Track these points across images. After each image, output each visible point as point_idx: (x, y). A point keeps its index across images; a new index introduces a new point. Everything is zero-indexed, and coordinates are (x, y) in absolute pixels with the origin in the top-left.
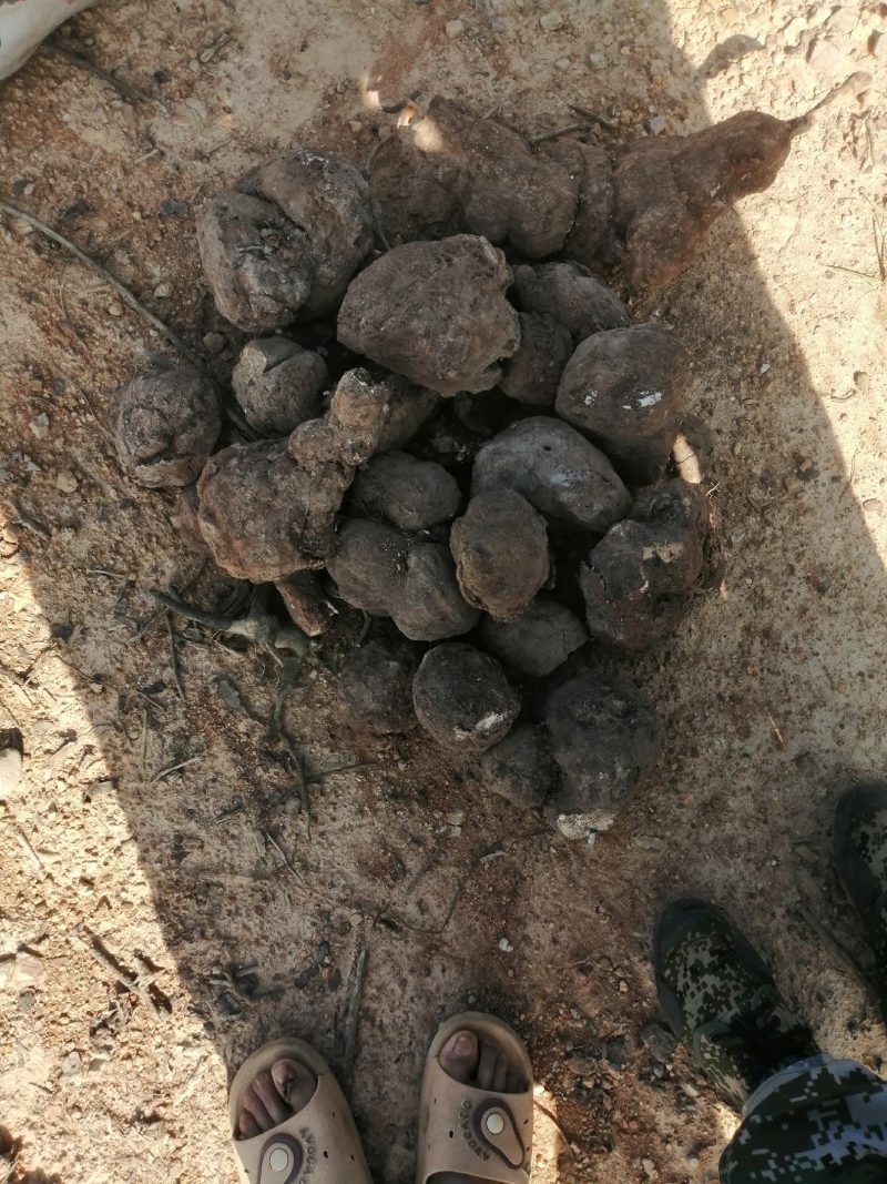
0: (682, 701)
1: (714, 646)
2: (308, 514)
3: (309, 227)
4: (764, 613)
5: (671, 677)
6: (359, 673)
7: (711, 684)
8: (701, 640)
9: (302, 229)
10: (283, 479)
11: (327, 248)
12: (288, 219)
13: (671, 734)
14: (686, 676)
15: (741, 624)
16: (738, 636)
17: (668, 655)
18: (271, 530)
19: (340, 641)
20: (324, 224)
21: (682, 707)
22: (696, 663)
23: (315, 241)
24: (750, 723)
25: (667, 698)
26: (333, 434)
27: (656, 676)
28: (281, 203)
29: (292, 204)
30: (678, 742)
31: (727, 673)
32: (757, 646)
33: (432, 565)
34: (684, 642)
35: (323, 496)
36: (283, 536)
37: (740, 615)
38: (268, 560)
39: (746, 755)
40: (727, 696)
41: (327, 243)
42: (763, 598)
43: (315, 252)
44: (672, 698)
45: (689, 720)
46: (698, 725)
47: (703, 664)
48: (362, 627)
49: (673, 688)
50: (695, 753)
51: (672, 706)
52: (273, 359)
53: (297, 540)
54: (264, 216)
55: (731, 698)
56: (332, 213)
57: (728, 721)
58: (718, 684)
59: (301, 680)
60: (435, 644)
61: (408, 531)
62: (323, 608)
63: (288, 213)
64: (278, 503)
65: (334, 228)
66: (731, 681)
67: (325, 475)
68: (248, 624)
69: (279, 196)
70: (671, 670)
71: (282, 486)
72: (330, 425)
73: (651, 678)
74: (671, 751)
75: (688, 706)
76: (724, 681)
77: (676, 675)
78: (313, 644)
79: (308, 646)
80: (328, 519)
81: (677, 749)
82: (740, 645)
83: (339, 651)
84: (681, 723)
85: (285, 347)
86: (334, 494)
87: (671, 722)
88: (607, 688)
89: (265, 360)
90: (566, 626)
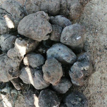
0: (91, 94)
1: (95, 82)
2: (13, 68)
3: (11, 13)
4: (103, 75)
5: (88, 89)
6: (28, 97)
7: (96, 90)
8: (93, 81)
9: (10, 14)
10: (7, 61)
11: (15, 17)
12: (7, 12)
13: (90, 101)
14: (91, 89)
15: (100, 77)
16: (99, 80)
17: (87, 85)
18: (5, 72)
19: (25, 89)
20: (14, 12)
21: (91, 95)
22: (92, 86)
23: (13, 16)
24: (104, 96)
25: (88, 93)
26: (15, 51)
27: (85, 89)
28: (6, 10)
29: (8, 9)
30: (91, 102)
31: (98, 87)
32: (103, 81)
33: (39, 75)
34: (90, 82)
35: (15, 64)
36: (7, 73)
37: (99, 76)
38: (5, 78)
39: (104, 103)
40: (99, 91)
41: (15, 16)
42: (103, 72)
43: (13, 18)
44: (89, 93)
45: (93, 97)
46: (94, 98)
47: (94, 86)
48: (29, 86)
49: (89, 91)
50: (95, 104)
51: (89, 95)
52: (6, 38)
53: (11, 73)
54: (3, 12)
55: (100, 92)
56: (15, 10)
57: (100, 97)
58: (97, 90)
59: (18, 98)
60: (42, 90)
61: (34, 68)
62: (20, 84)
63: (7, 11)
64: (6, 66)
65: (16, 13)
66: (100, 88)
67: (15, 60)
68: (5, 90)
69: (5, 8)
70: (88, 88)
71: (7, 63)
72: (15, 50)
73: (85, 90)
74: (90, 104)
75: (92, 94)
76: (98, 89)
77: (89, 89)
78: (19, 92)
79: (18, 92)
80: (17, 68)
81: (91, 104)
82: (100, 81)
83: (25, 91)
84: (91, 98)
85: (8, 36)
86: (18, 63)
87: (89, 98)
88: (77, 95)
89: (4, 38)
90: (68, 83)
